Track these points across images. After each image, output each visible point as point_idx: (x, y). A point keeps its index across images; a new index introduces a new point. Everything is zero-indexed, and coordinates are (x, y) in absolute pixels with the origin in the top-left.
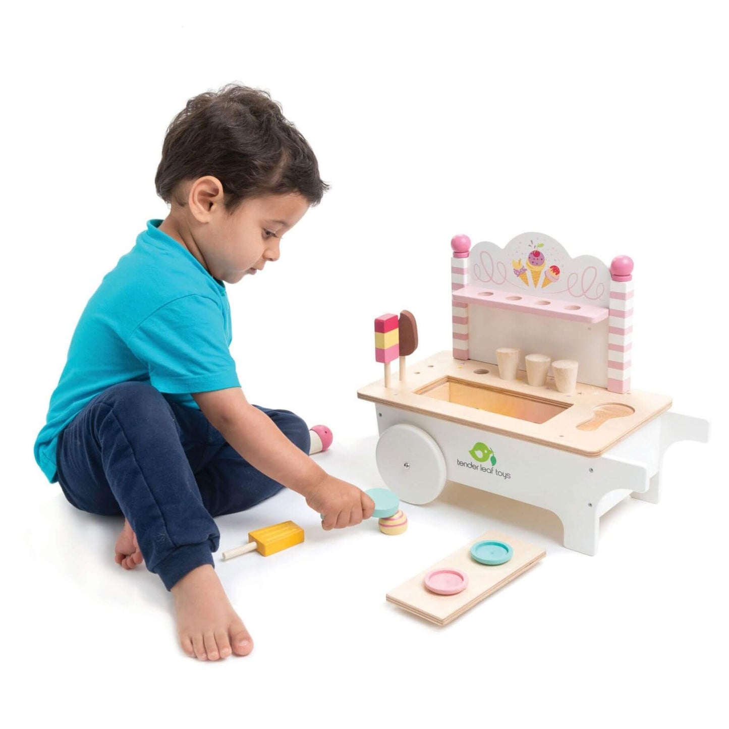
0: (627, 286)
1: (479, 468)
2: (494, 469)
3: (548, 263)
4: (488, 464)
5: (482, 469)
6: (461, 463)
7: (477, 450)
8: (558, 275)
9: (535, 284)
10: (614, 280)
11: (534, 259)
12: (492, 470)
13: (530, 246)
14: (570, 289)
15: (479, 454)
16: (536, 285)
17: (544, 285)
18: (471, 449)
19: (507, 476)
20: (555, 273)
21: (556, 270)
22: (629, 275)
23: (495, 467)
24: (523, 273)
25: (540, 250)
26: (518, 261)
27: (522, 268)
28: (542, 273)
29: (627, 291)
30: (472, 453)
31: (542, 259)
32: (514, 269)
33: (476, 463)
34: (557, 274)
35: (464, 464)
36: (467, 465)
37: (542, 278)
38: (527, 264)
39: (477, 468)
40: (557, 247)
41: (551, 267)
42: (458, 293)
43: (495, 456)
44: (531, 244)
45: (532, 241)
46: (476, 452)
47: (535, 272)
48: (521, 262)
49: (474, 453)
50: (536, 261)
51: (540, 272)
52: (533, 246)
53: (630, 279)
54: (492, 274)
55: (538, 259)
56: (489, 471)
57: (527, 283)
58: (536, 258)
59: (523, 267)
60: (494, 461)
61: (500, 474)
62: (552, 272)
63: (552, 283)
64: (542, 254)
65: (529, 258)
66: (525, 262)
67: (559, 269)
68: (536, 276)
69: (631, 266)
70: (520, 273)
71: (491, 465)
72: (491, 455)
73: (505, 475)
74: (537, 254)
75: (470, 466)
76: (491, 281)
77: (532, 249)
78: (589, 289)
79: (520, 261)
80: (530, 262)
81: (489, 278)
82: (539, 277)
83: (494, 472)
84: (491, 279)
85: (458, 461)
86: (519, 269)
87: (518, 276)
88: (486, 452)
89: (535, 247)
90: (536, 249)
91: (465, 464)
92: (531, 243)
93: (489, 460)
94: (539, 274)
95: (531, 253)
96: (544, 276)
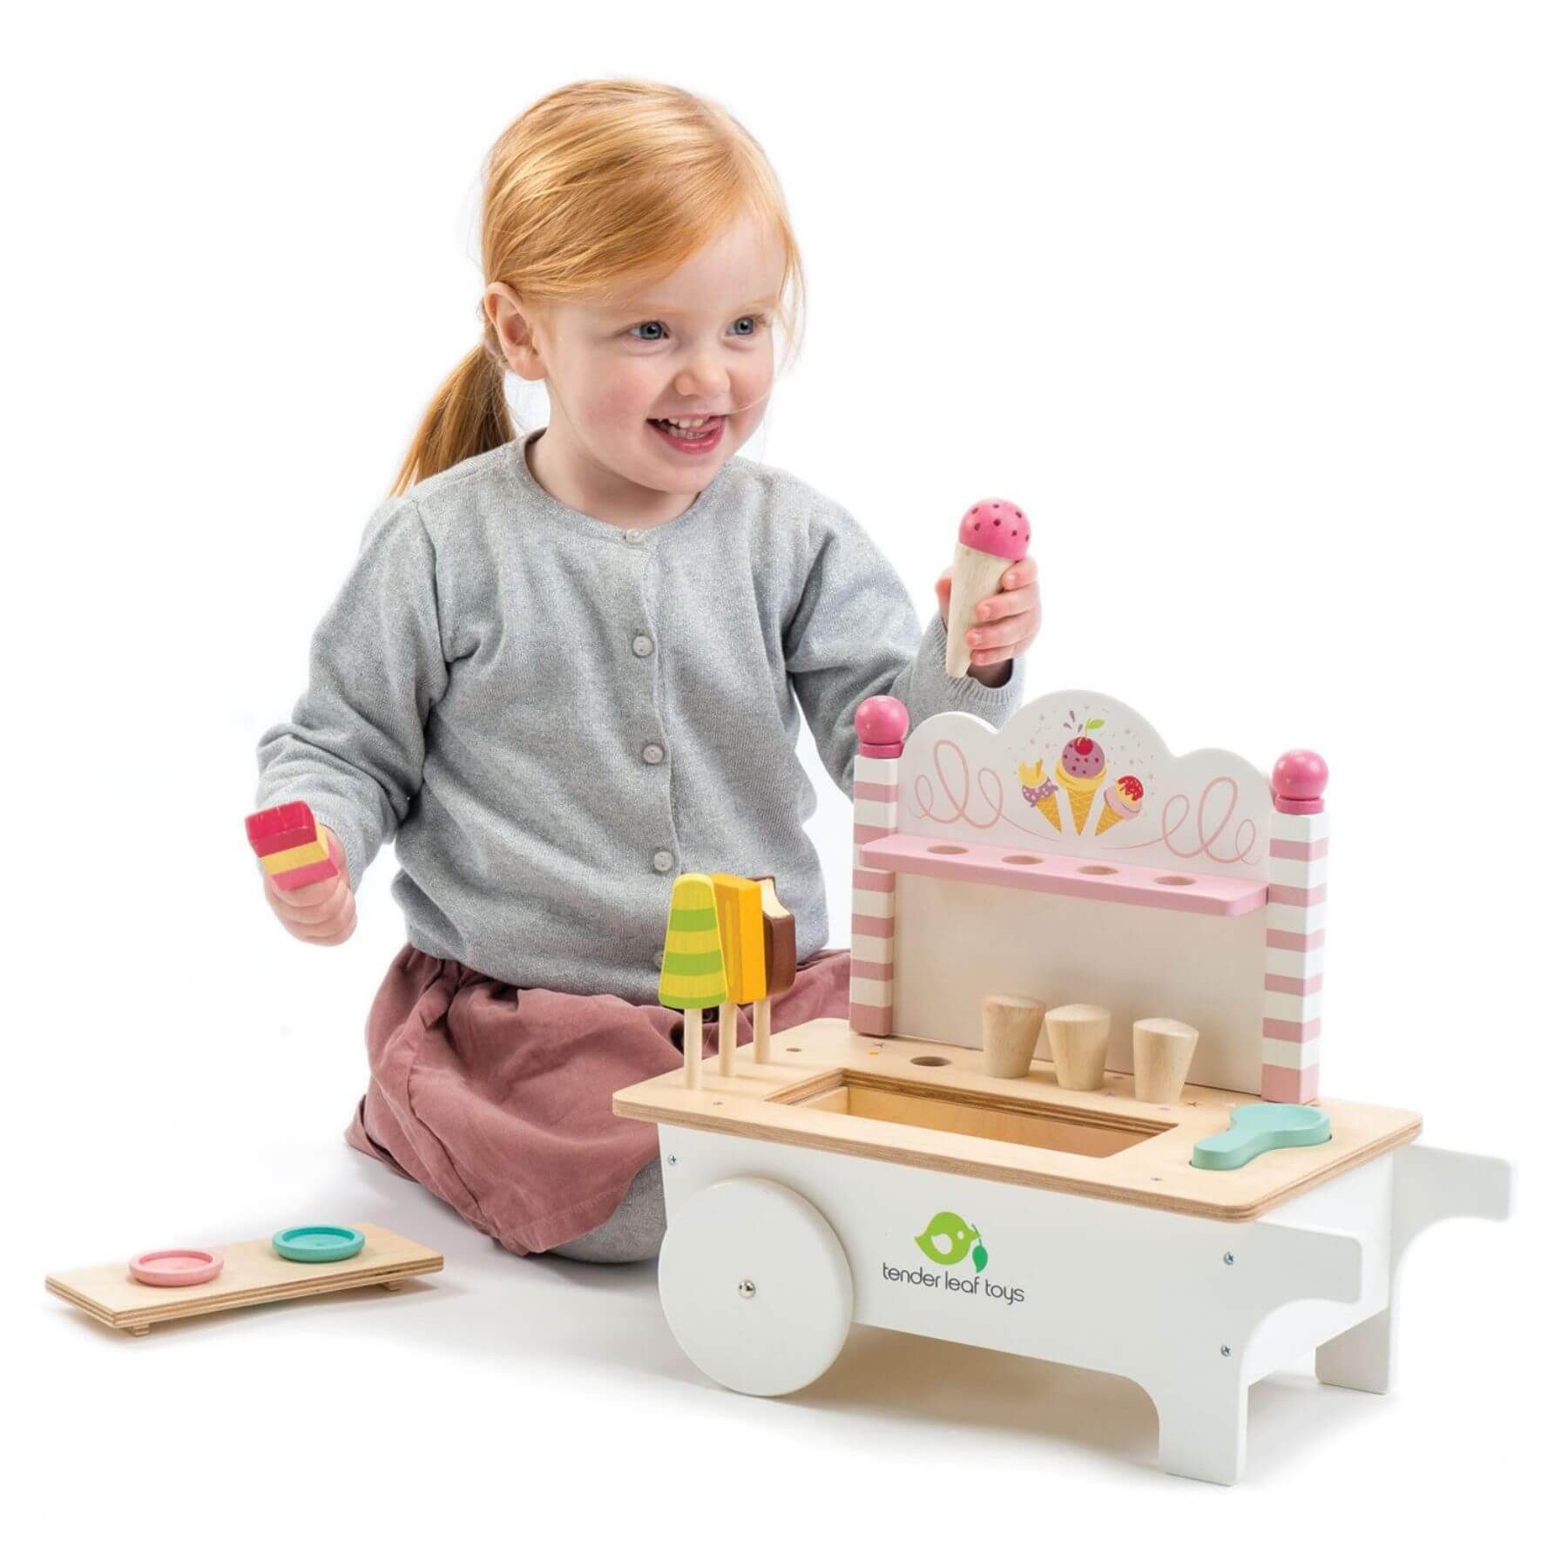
0: (1313, 826)
1: (942, 1282)
2: (982, 1283)
3: (1114, 770)
4: (965, 1269)
5: (949, 1284)
6: (891, 1274)
7: (936, 1234)
8: (1139, 800)
9: (1077, 825)
10: (1283, 810)
11: (1078, 760)
12: (976, 1283)
13: (1066, 725)
14: (1169, 837)
15: (943, 1243)
16: (1080, 828)
17: (1100, 830)
18: (921, 1233)
19: (1015, 1296)
20: (1131, 796)
21: (1133, 787)
22: (1316, 799)
23: (983, 1275)
24: (1046, 796)
25: (1090, 735)
26: (1035, 766)
27: (1045, 785)
28: (1097, 792)
29: (1314, 838)
30: (924, 1242)
31: (1097, 760)
32: (1024, 787)
33: (934, 1268)
34: (1135, 799)
35: (900, 1275)
36: (910, 1277)
37: (1097, 807)
38: (1058, 772)
39: (935, 1281)
40: (1137, 729)
41: (1121, 781)
42: (877, 846)
43: (984, 1245)
44: (1070, 721)
45: (1072, 714)
46: (934, 1238)
47: (1081, 794)
48: (1043, 768)
49: (930, 1242)
50: (1082, 765)
51: (1093, 792)
52: (1075, 726)
53: (1317, 809)
54: (965, 803)
55: (1086, 760)
56: (967, 1287)
57: (1057, 823)
58: (1082, 757)
59: (1049, 780)
60: (981, 1258)
61: (997, 1291)
62: (1124, 791)
63: (1122, 823)
64: (1099, 748)
65: (1065, 757)
66: (1053, 768)
67: (1140, 785)
68: (1081, 805)
69: (1321, 778)
70: (1039, 796)
71: (974, 1267)
72: (975, 1244)
73: (1009, 1295)
74: (1084, 747)
75: (916, 1278)
76: (961, 819)
77: (1073, 735)
78: (1216, 835)
79: (1039, 765)
80: (1065, 765)
81: (955, 813)
82: (1089, 807)
83: (981, 1288)
84: (961, 813)
85: (885, 1268)
86: (1036, 785)
87: (1032, 806)
88: (961, 1235)
89: (1081, 727)
90: (1082, 734)
91: (905, 1275)
92: (1069, 717)
93: (969, 1260)
94: (1090, 799)
95: (1070, 746)
96: (1103, 803)
